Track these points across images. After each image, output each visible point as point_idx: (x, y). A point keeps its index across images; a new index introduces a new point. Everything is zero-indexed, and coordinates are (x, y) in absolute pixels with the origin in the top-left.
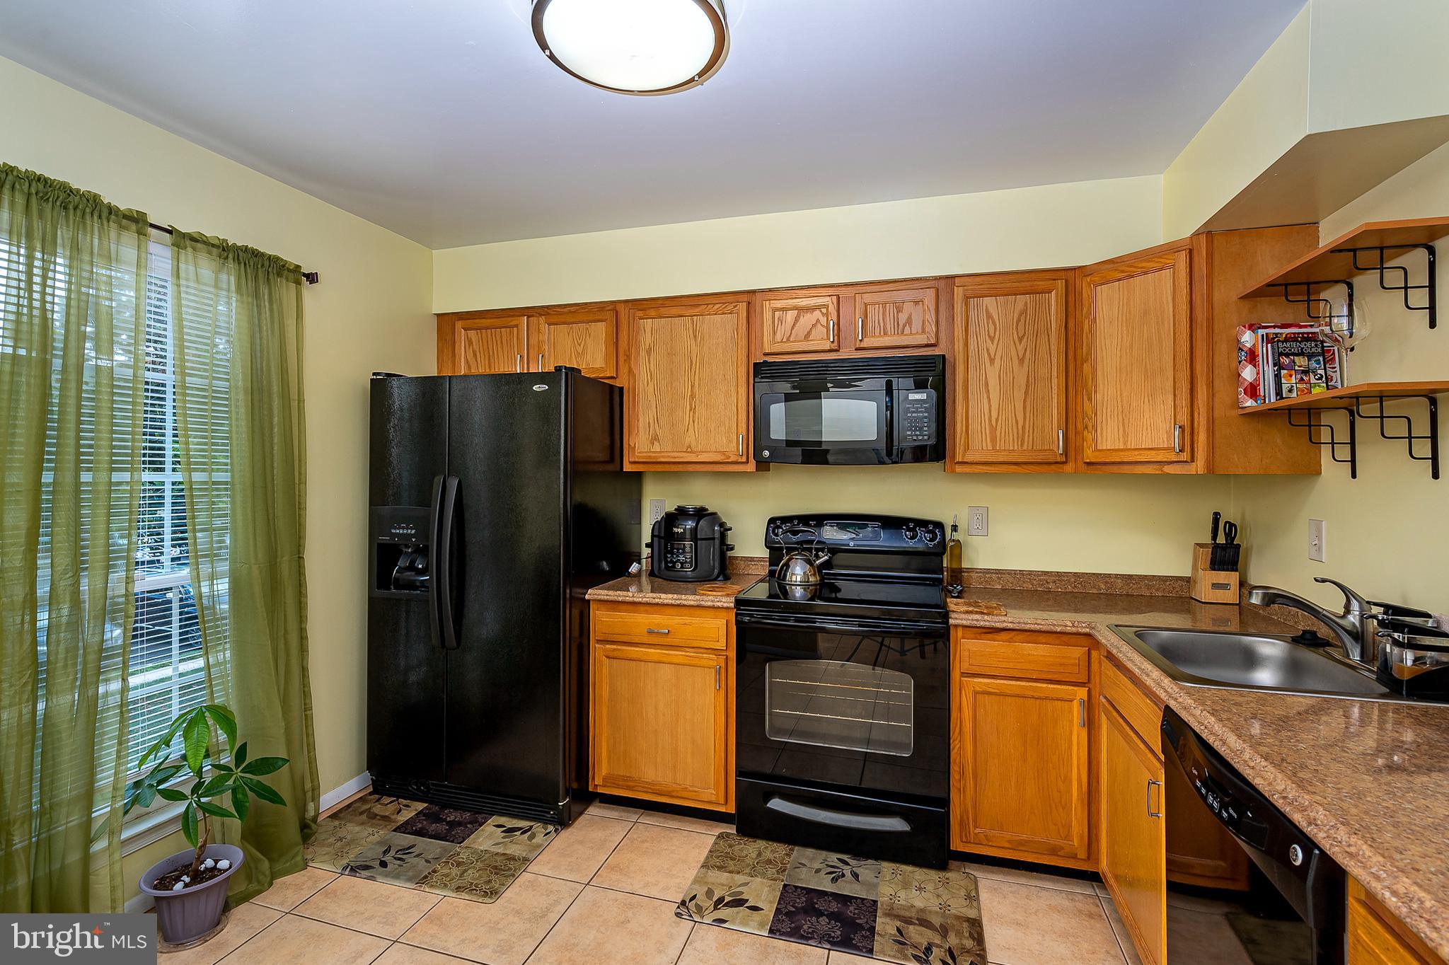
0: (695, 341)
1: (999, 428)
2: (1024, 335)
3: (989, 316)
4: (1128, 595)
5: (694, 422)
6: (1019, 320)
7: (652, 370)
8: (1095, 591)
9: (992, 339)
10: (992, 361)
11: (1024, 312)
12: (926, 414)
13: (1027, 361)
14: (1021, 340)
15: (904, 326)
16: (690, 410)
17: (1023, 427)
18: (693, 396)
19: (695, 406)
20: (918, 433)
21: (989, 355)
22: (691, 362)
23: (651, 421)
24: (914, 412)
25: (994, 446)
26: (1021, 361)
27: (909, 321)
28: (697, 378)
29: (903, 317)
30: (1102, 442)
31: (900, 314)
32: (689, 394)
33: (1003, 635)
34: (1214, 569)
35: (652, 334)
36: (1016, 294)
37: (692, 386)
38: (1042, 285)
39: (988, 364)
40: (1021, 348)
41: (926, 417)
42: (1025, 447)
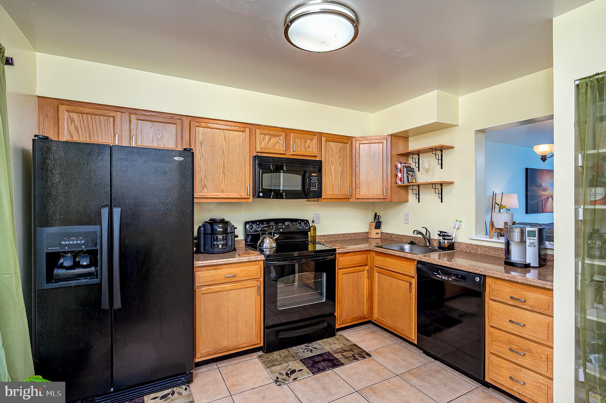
0: (225, 142)
1: (334, 187)
2: (340, 157)
3: (332, 149)
4: (355, 239)
5: (224, 179)
6: (339, 151)
7: (203, 152)
8: (348, 239)
9: (332, 156)
10: (332, 164)
11: (341, 149)
12: (317, 181)
13: (341, 165)
14: (340, 158)
15: (307, 148)
16: (223, 173)
17: (340, 187)
18: (224, 167)
19: (225, 172)
20: (314, 188)
21: (332, 162)
22: (223, 151)
23: (202, 178)
24: (313, 180)
25: (333, 193)
26: (340, 165)
27: (309, 146)
28: (226, 159)
29: (307, 145)
30: (361, 192)
31: (306, 143)
32: (222, 166)
33: (349, 254)
34: (375, 229)
35: (203, 135)
36: (339, 143)
37: (224, 163)
38: (346, 141)
39: (331, 165)
40: (340, 160)
41: (317, 182)
42: (341, 193)
